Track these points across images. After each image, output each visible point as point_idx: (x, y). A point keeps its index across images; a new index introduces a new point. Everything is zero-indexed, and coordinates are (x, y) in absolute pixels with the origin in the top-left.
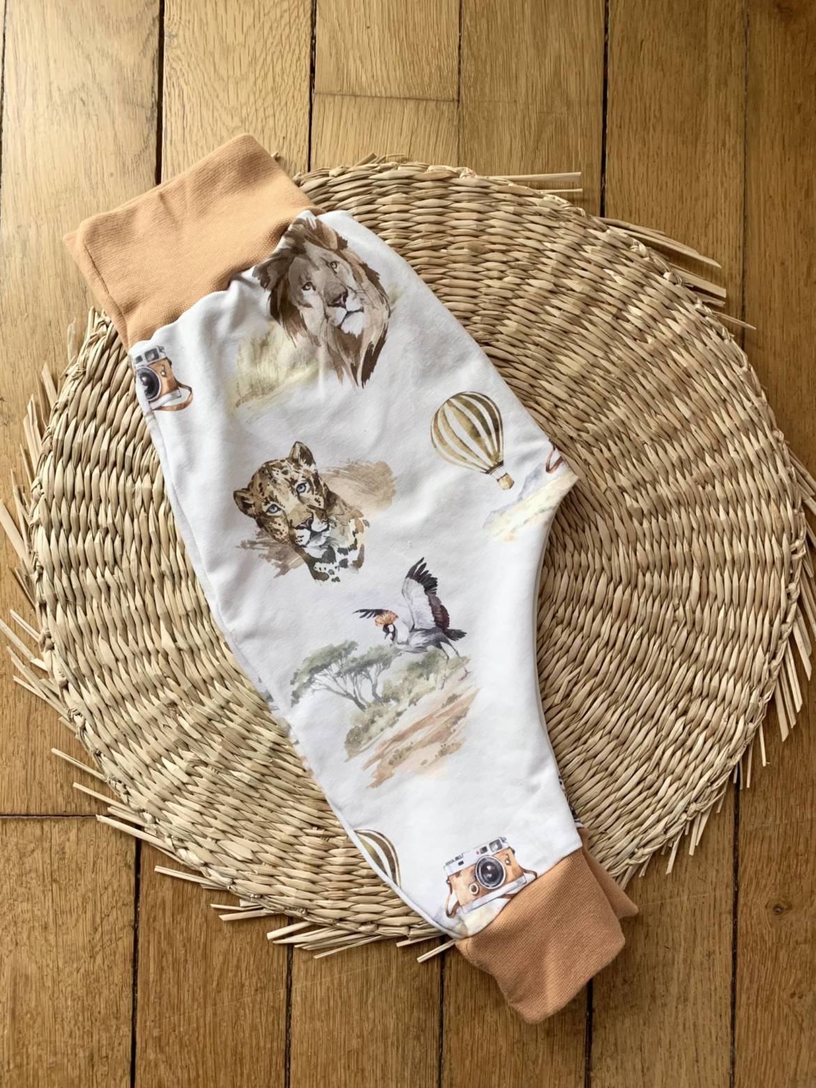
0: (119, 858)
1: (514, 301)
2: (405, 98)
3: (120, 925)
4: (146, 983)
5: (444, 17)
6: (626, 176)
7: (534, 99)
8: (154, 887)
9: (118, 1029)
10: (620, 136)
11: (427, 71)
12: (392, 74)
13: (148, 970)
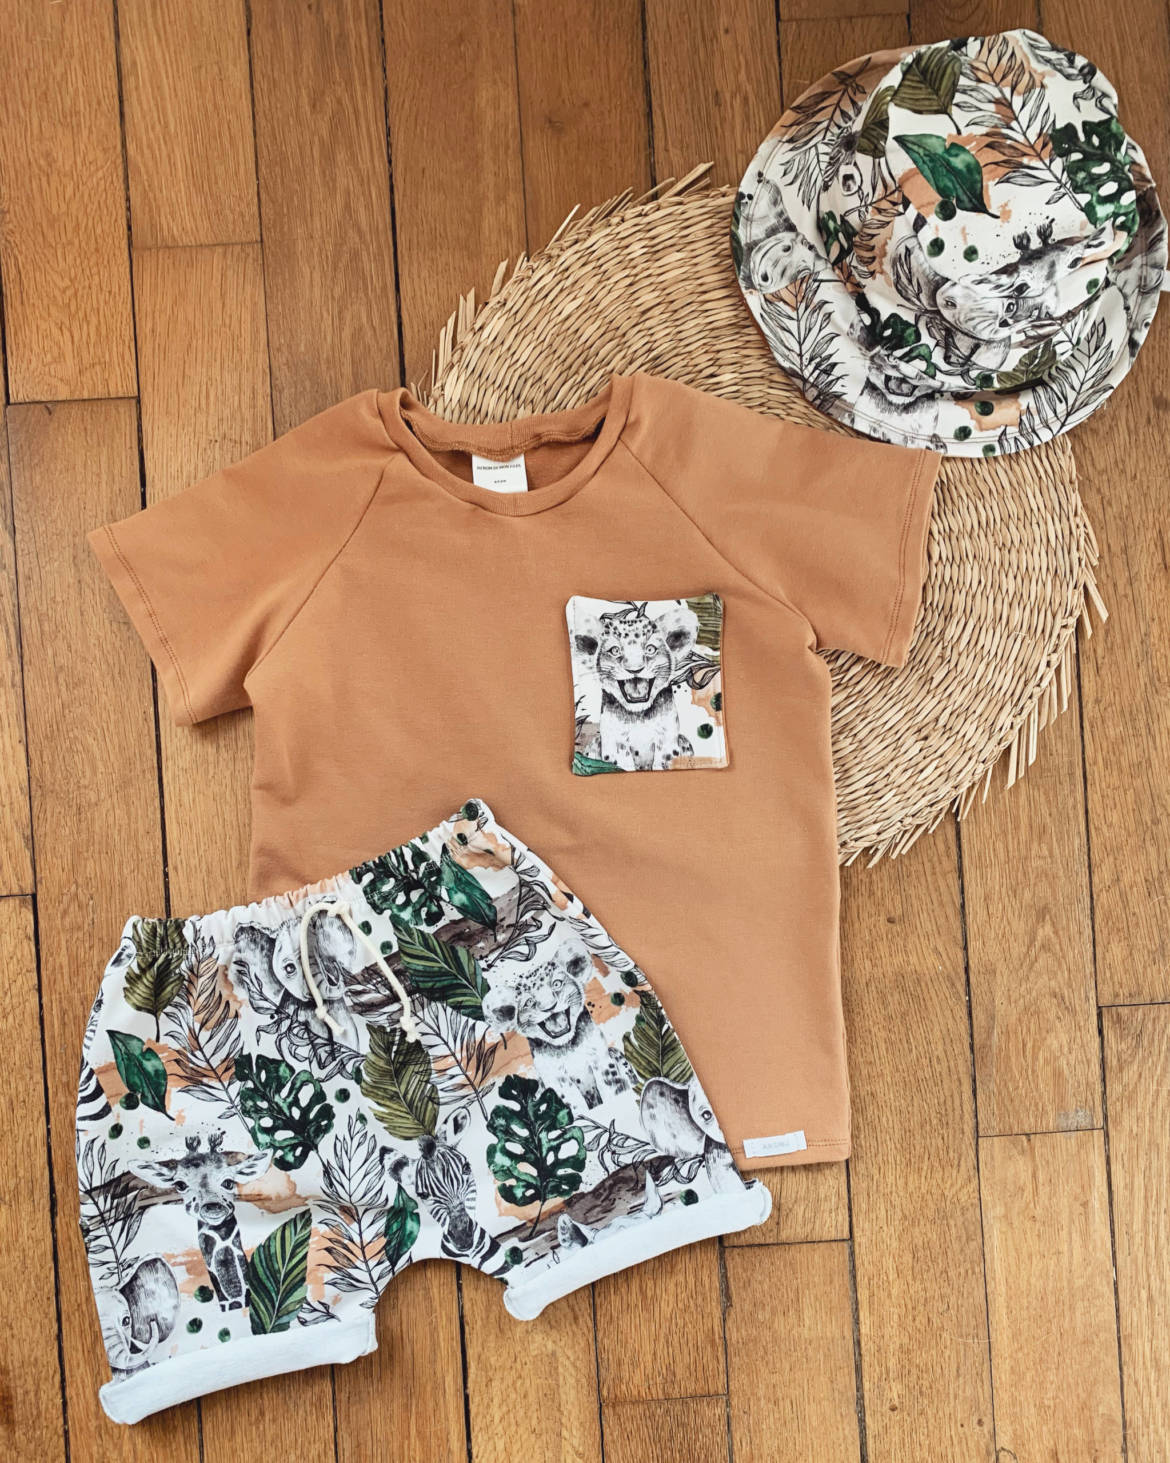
0: (20, 931)
2: (215, 245)
3: (26, 988)
4: (53, 1037)
5: (242, 167)
6: (418, 294)
7: (329, 234)
8: (52, 955)
9: (31, 1078)
10: (410, 257)
11: (231, 217)
12: (199, 223)
13: (53, 1026)
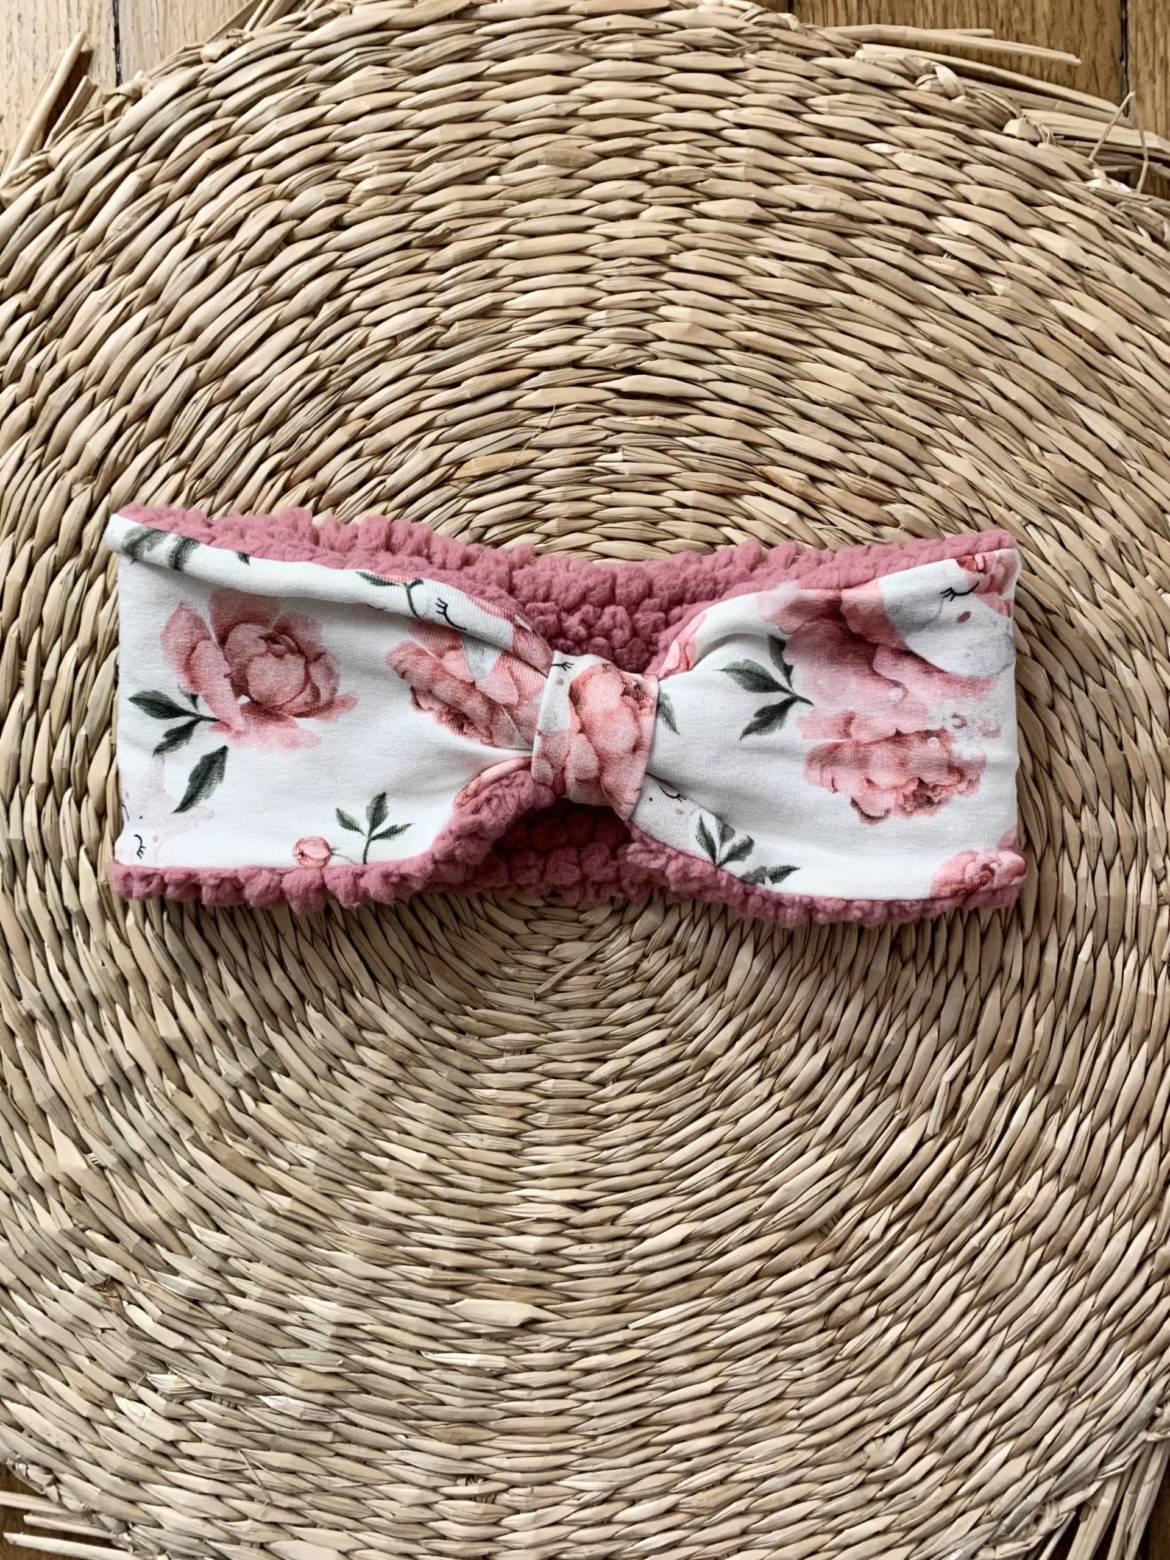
1: (674, 260)
